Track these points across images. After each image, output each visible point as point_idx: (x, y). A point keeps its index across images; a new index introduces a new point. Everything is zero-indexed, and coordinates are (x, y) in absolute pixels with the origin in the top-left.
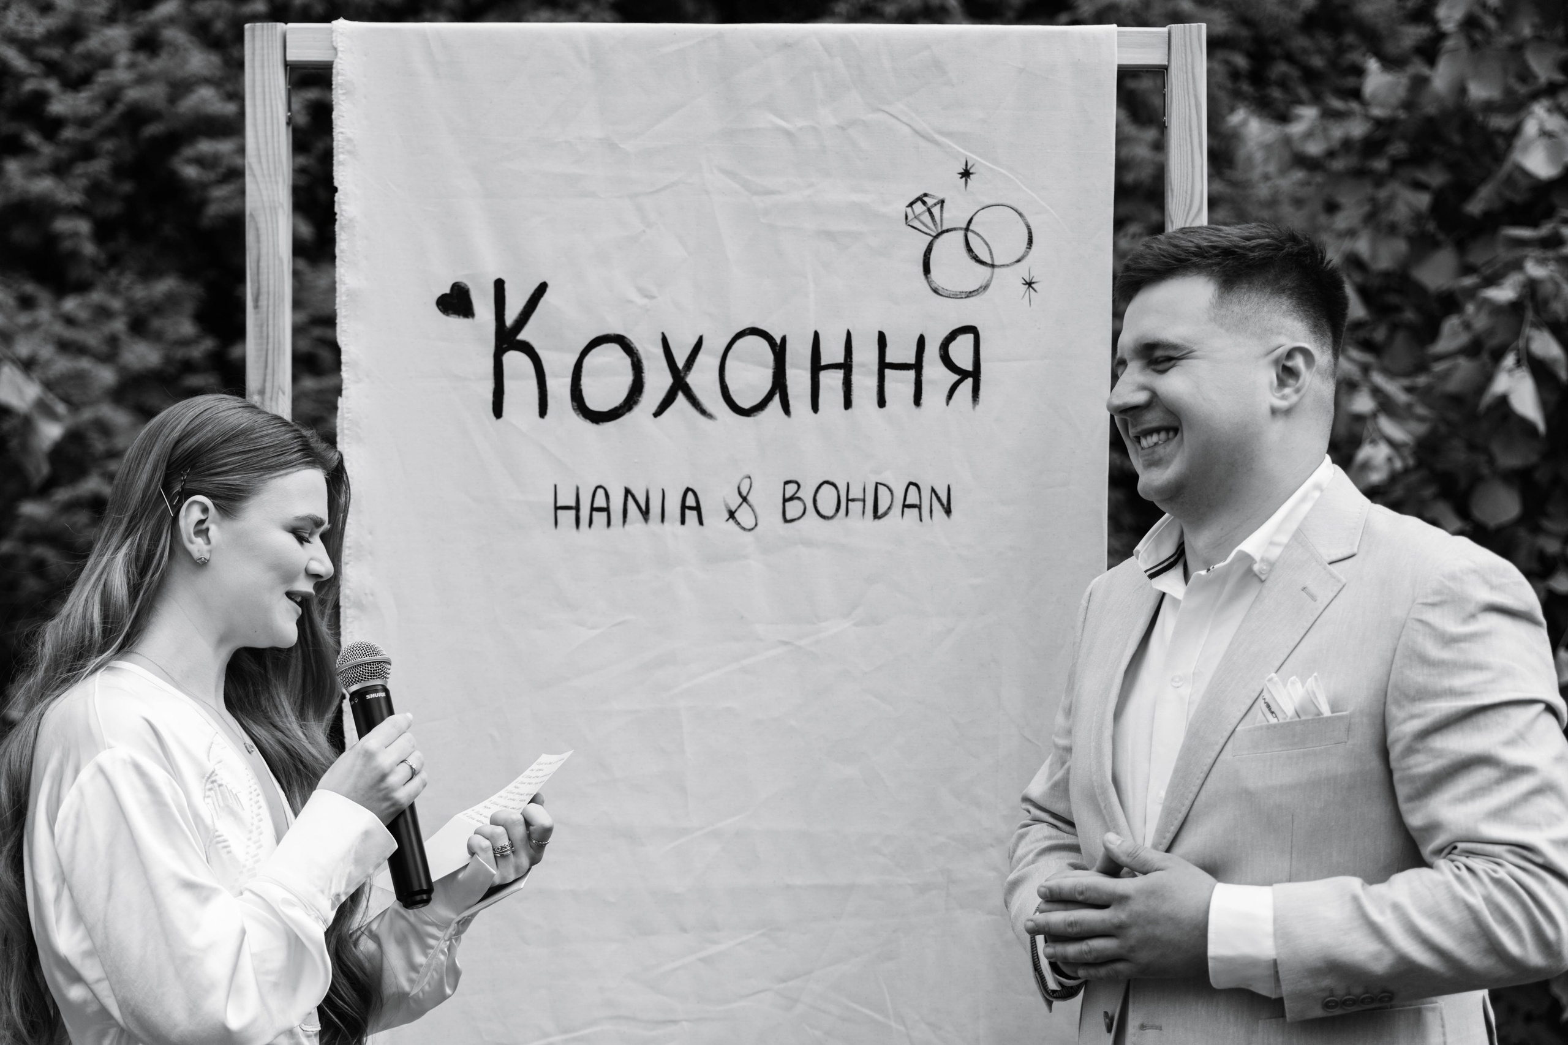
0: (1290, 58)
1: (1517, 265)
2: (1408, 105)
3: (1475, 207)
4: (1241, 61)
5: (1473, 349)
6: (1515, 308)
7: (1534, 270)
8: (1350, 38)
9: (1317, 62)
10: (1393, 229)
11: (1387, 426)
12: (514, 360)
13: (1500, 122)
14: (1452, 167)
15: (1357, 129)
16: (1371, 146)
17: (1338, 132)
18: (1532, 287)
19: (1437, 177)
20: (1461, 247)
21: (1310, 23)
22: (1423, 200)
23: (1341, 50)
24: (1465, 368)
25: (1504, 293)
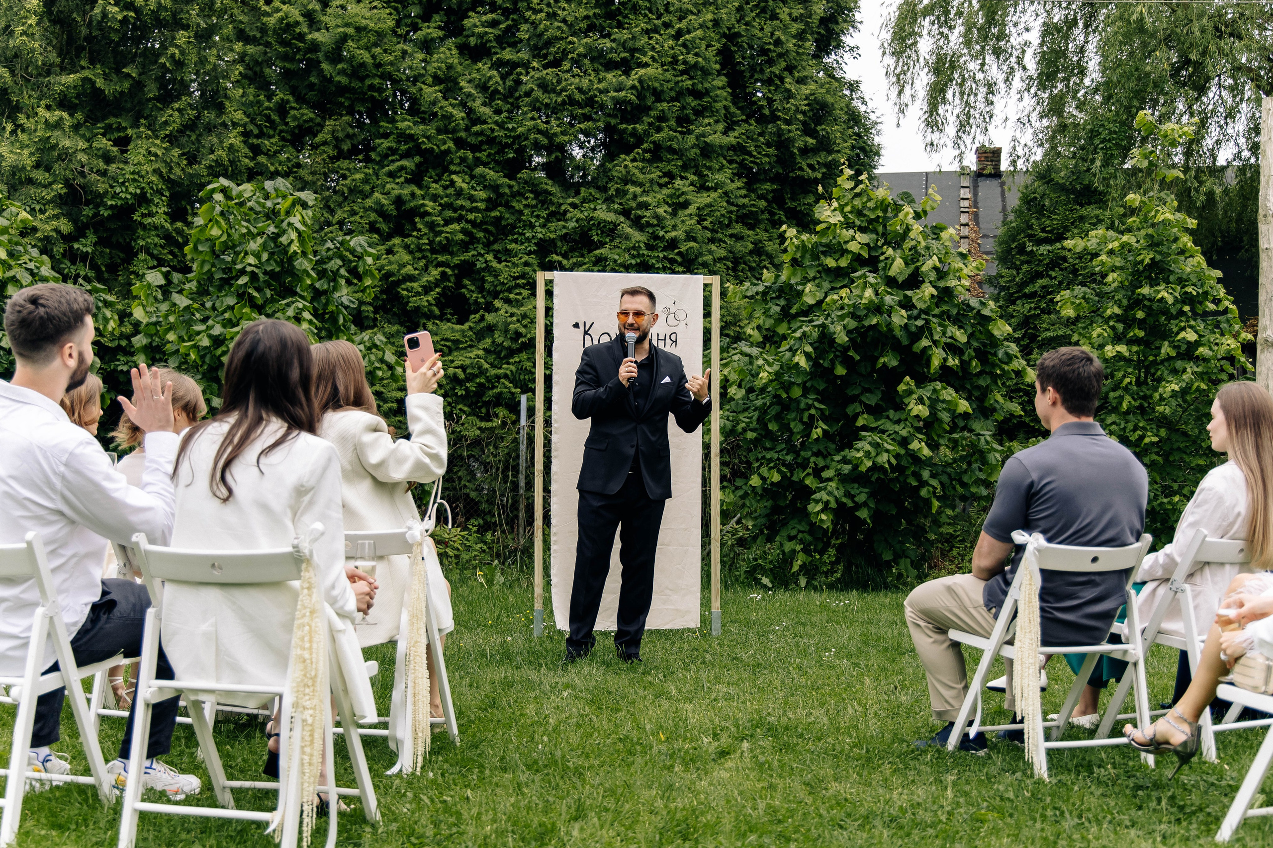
0: (745, 263)
1: (800, 327)
2: (774, 283)
3: (793, 311)
4: (730, 264)
5: (790, 349)
6: (800, 338)
7: (805, 328)
8: (763, 257)
9: (754, 265)
10: (770, 316)
11: (767, 367)
12: (587, 337)
13: (800, 288)
14: (786, 299)
15: (761, 288)
16: (765, 293)
17: (755, 289)
18: (804, 334)
19: (782, 302)
20: (789, 322)
21: (751, 253)
22: (778, 309)
23: (761, 261)
24: (788, 354)
25: (798, 334)
